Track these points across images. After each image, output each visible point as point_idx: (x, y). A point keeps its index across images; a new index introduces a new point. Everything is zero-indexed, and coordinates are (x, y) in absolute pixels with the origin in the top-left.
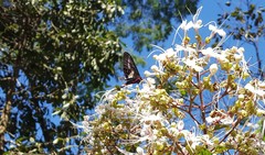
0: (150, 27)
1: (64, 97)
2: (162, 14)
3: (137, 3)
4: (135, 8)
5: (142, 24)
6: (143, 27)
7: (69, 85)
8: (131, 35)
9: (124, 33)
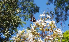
0: (28, 15)
1: (6, 31)
2: (31, 12)
3: (25, 9)
4: (24, 11)
5: (26, 14)
6: (26, 15)
7: (7, 29)
8: (23, 17)
9: (21, 16)
